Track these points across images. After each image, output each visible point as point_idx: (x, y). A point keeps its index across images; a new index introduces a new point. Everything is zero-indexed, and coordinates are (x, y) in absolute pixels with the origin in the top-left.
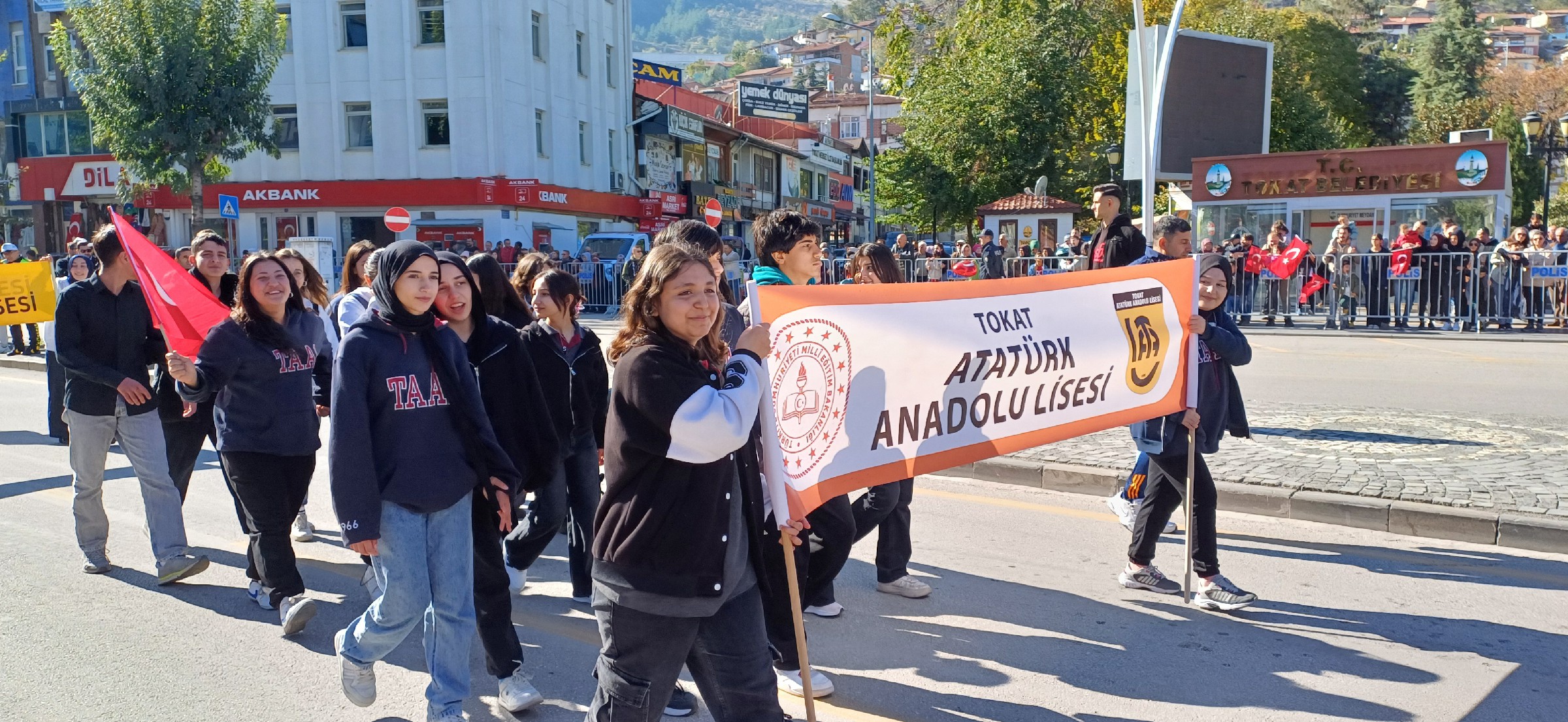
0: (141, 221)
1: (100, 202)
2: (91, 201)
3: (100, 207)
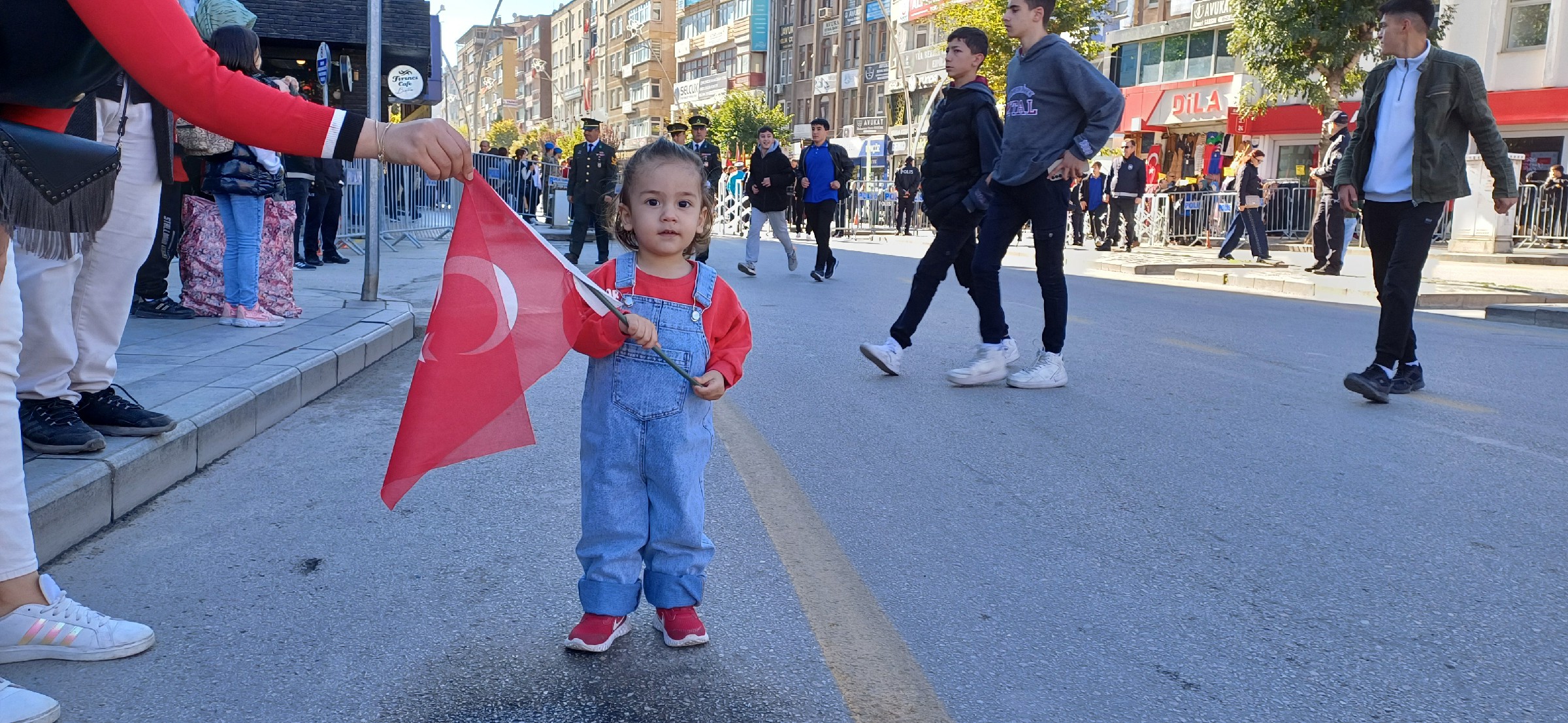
0: (1225, 150)
1: (1181, 132)
2: (1173, 131)
3: (1181, 137)
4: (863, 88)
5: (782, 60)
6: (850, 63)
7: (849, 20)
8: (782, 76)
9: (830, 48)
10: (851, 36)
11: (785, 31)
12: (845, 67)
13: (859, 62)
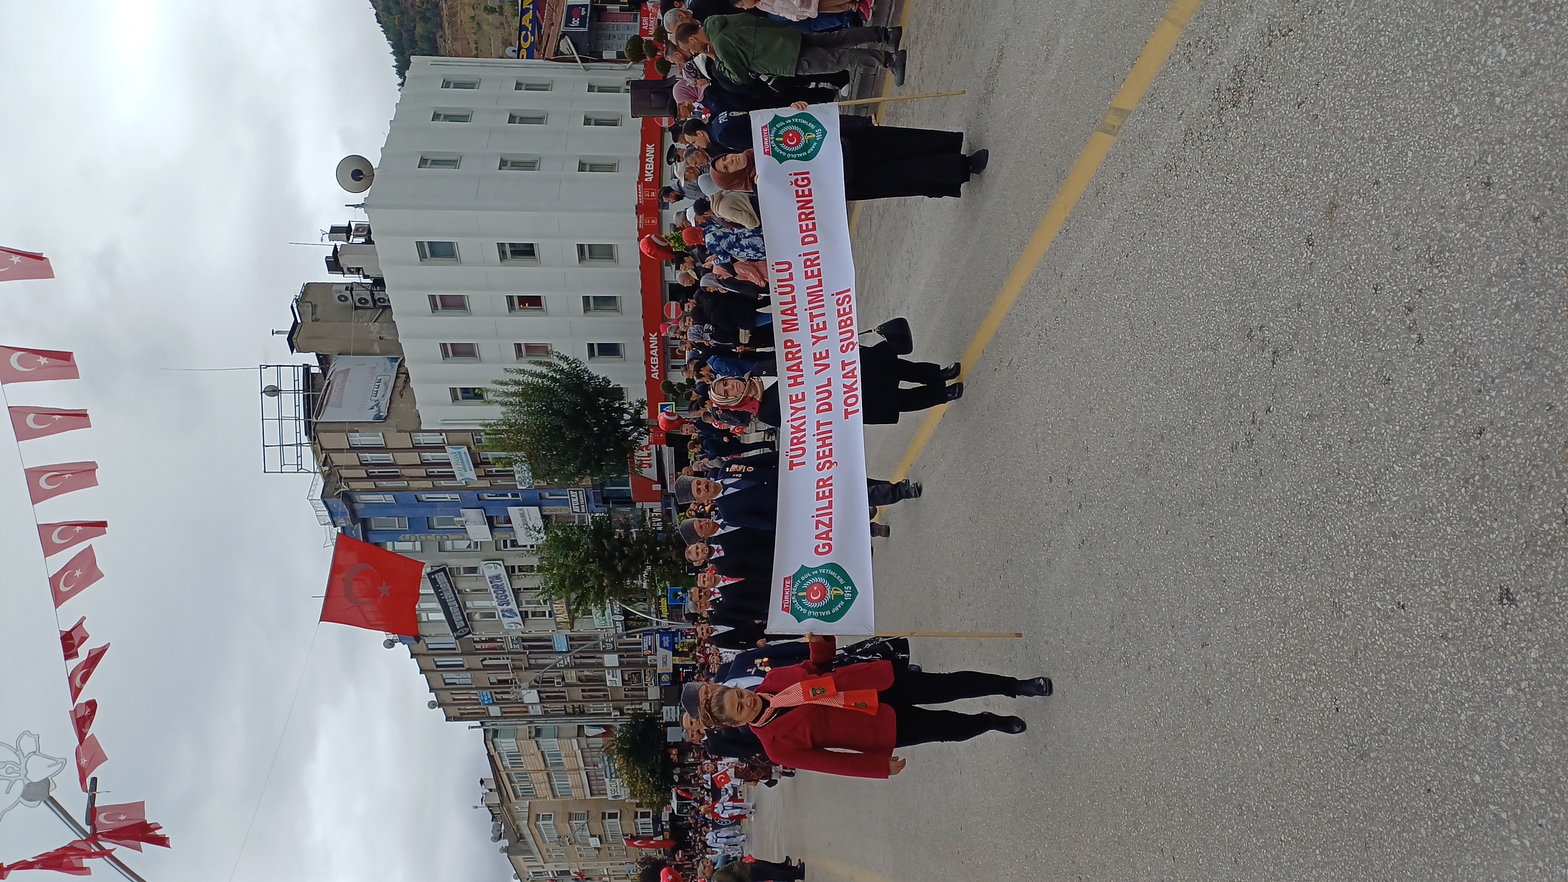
4: (618, 651)
5: (592, 712)
6: (599, 661)
7: (566, 664)
8: (605, 711)
9: (586, 676)
10: (578, 661)
11: (570, 710)
12: (601, 665)
13: (598, 655)
